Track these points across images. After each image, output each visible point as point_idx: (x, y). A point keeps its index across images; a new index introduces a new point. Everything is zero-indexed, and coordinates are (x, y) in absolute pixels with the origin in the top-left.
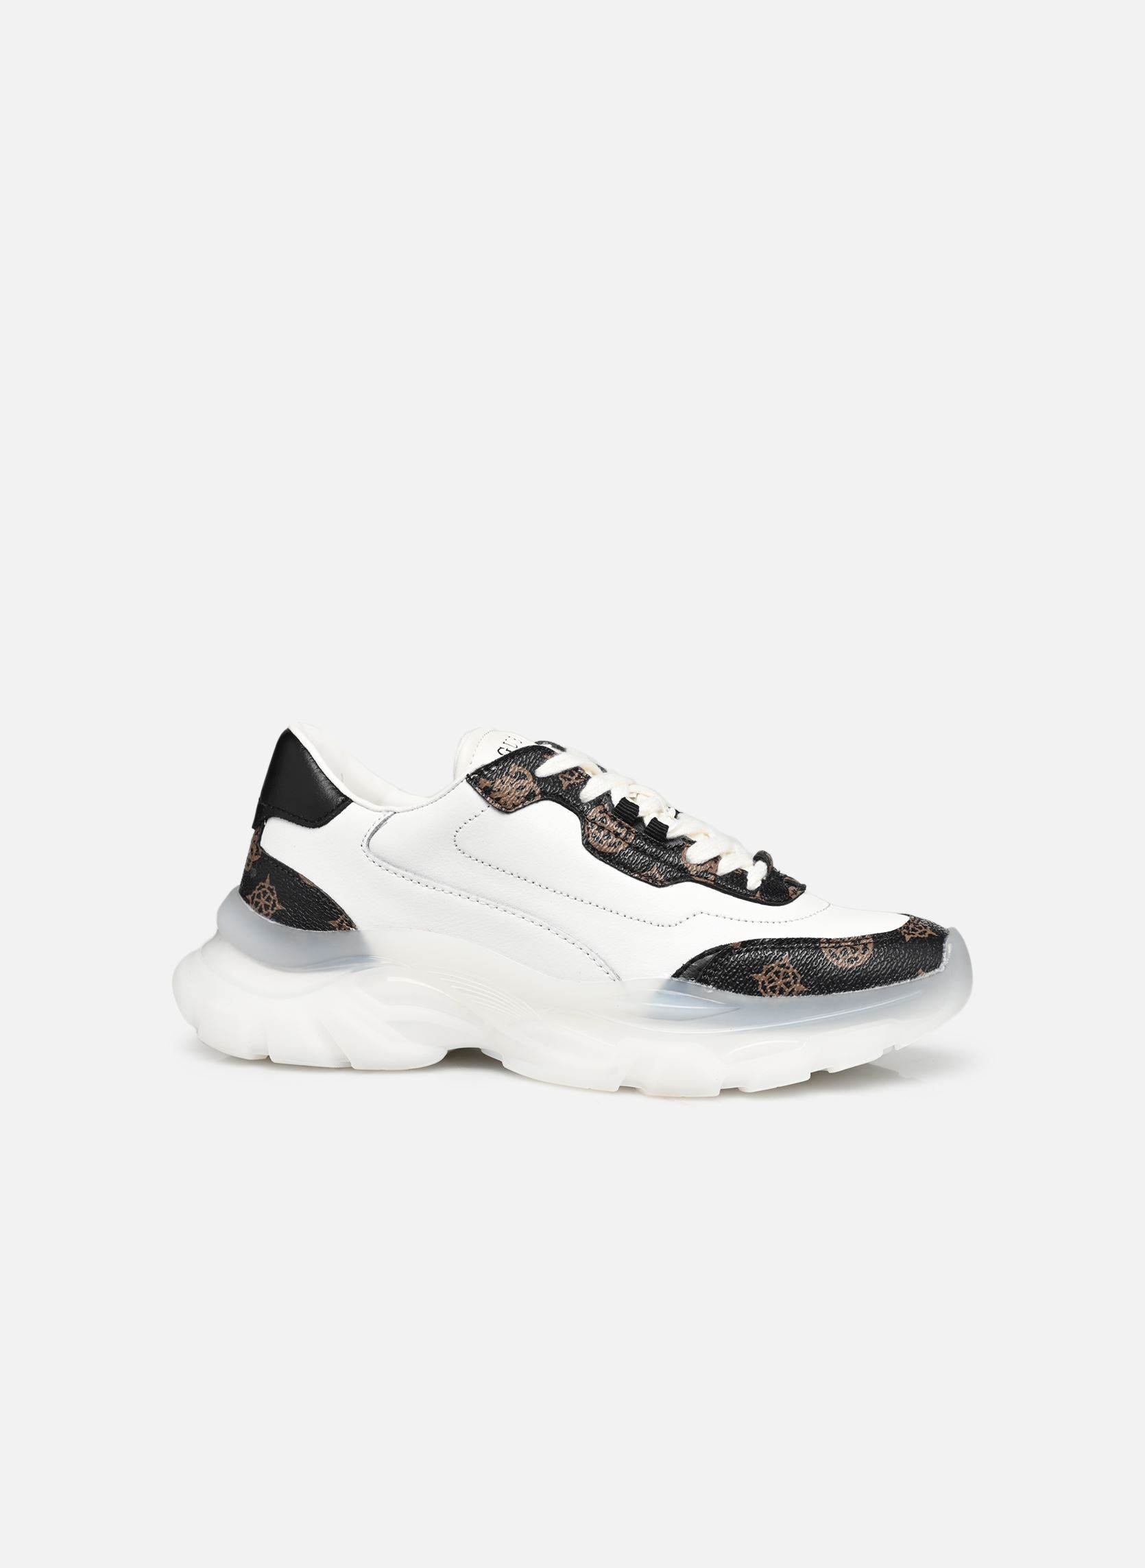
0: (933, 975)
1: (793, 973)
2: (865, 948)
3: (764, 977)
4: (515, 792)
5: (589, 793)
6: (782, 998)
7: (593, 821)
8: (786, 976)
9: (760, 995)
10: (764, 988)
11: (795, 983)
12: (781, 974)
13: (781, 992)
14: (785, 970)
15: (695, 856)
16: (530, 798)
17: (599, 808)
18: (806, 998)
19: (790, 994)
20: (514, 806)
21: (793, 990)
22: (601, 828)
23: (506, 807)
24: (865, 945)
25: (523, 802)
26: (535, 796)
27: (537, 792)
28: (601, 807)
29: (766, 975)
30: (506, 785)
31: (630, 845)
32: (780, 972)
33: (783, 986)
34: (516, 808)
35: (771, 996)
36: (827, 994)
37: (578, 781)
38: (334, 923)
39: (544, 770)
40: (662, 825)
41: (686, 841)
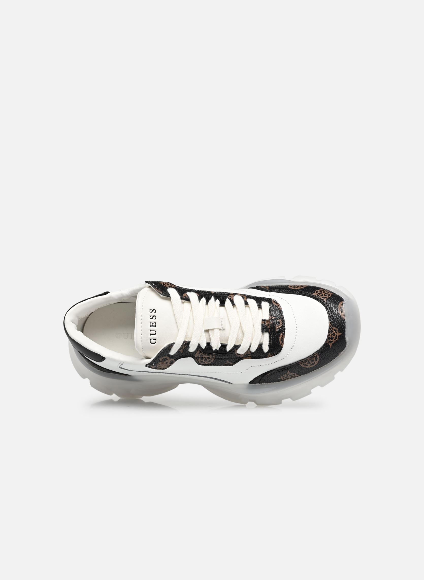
2: (316, 358)
3: (283, 378)
4: (166, 365)
5: (192, 349)
7: (198, 357)
8: (291, 375)
11: (295, 375)
12: (289, 376)
15: (241, 351)
17: (198, 352)
21: (295, 377)
22: (202, 358)
24: (316, 357)
28: (199, 351)
30: (161, 364)
31: (215, 358)
37: (186, 347)
39: (173, 352)
40: (224, 346)
41: (236, 347)
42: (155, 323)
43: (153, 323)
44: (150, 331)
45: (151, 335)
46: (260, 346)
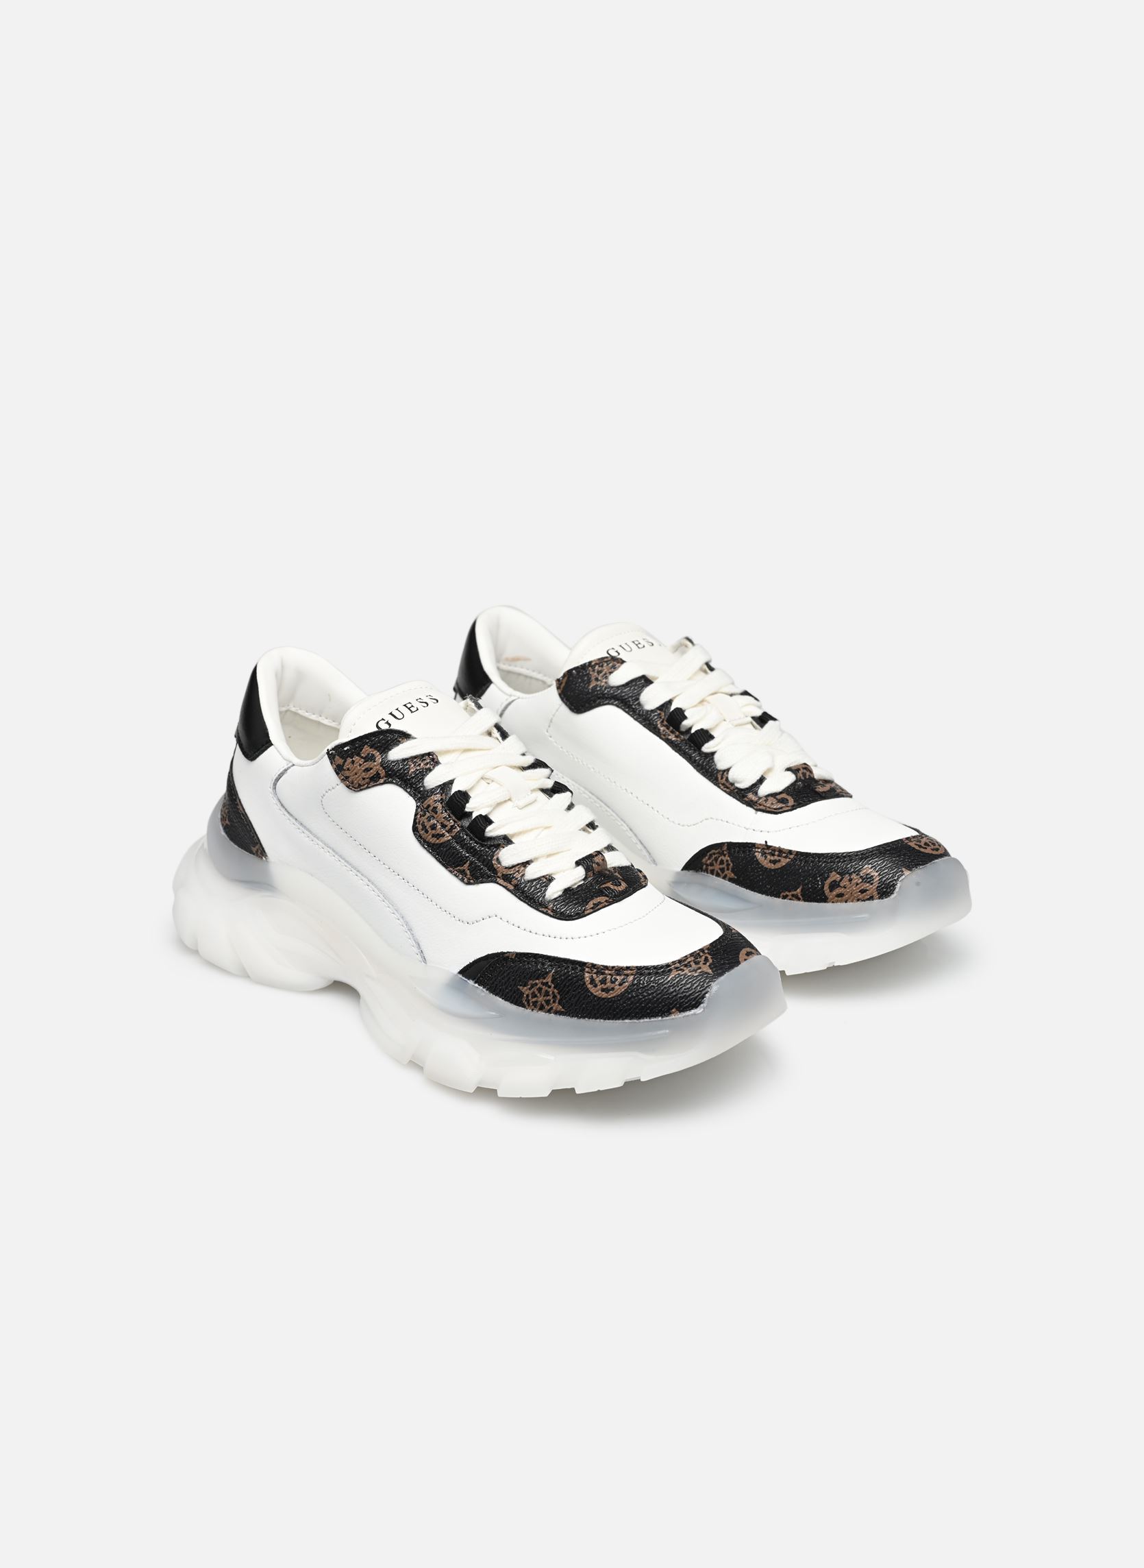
0: (688, 1016)
1: (553, 992)
2: (626, 979)
3: (528, 991)
4: (361, 773)
5: (432, 780)
6: (542, 1014)
7: (427, 809)
8: (547, 994)
9: (523, 1006)
10: (528, 1001)
11: (554, 1002)
12: (543, 991)
13: (541, 1008)
14: (547, 988)
15: (507, 857)
16: (374, 780)
17: (438, 796)
18: (562, 1018)
19: (549, 1011)
20: (360, 785)
21: (551, 1008)
22: (431, 817)
23: (356, 785)
25: (368, 784)
26: (380, 778)
27: (382, 776)
28: (440, 794)
29: (530, 989)
30: (357, 765)
31: (453, 837)
32: (542, 989)
33: (543, 1002)
34: (362, 788)
35: (533, 1010)
36: (580, 1018)
37: (426, 767)
38: (254, 850)
39: (396, 753)
40: (486, 820)
41: (507, 840)
42: (418, 709)
43: (412, 706)
44: (397, 709)
45: (391, 714)
46: (549, 879)
